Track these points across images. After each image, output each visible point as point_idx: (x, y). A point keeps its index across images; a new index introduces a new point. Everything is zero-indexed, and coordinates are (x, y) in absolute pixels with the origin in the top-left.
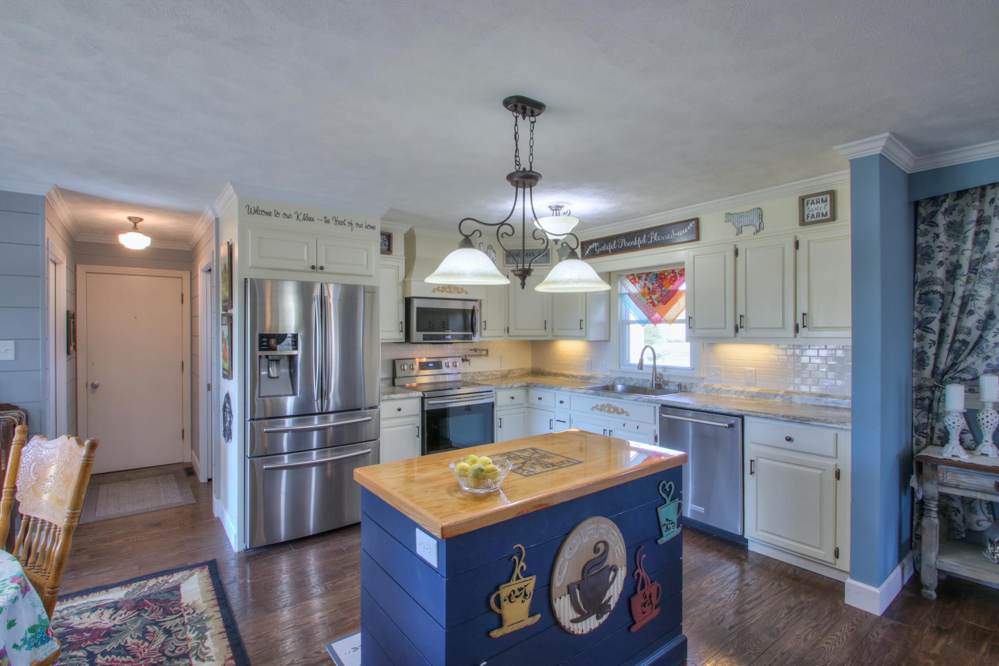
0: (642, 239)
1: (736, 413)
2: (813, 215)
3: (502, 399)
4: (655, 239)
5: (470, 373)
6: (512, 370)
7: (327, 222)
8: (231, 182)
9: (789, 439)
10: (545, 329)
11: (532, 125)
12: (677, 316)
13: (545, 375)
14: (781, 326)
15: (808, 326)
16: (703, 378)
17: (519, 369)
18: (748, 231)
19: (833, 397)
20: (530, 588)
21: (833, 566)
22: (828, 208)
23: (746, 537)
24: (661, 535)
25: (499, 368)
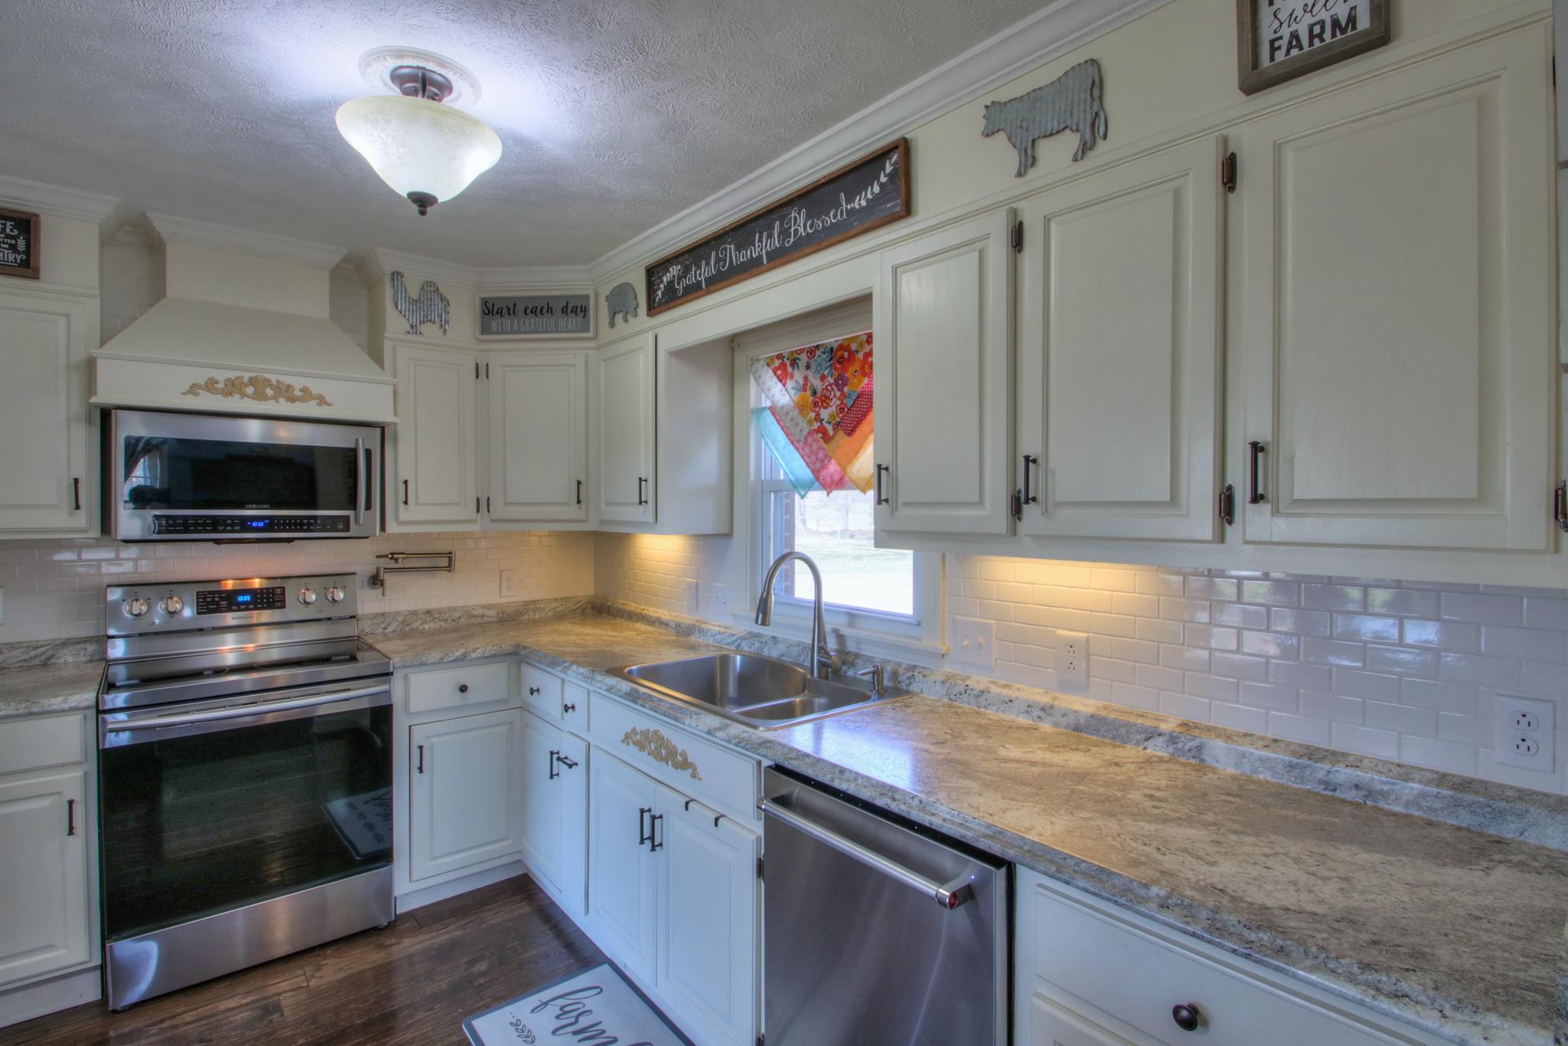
0: (771, 233)
2: (1295, 36)
4: (801, 230)
14: (1164, 495)
15: (1271, 495)
16: (944, 654)
18: (1057, 153)
25: (495, 599)
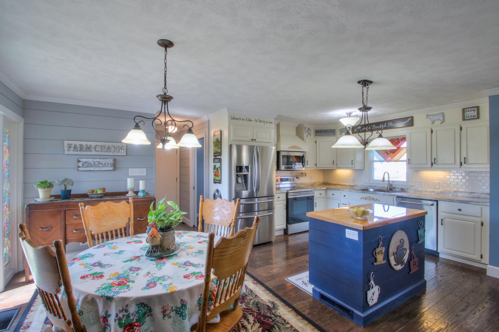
0: (384, 125)
1: (434, 199)
2: (469, 116)
3: (317, 194)
4: (391, 125)
5: (298, 183)
6: (315, 182)
7: (256, 121)
8: (227, 108)
9: (460, 210)
10: (333, 164)
11: (367, 89)
12: (399, 159)
13: (330, 185)
14: (454, 163)
15: (466, 163)
16: (413, 186)
17: (318, 182)
18: (438, 123)
19: (477, 193)
20: (383, 251)
21: (480, 262)
22: (476, 114)
23: (438, 251)
24: (419, 240)
25: (310, 182)
